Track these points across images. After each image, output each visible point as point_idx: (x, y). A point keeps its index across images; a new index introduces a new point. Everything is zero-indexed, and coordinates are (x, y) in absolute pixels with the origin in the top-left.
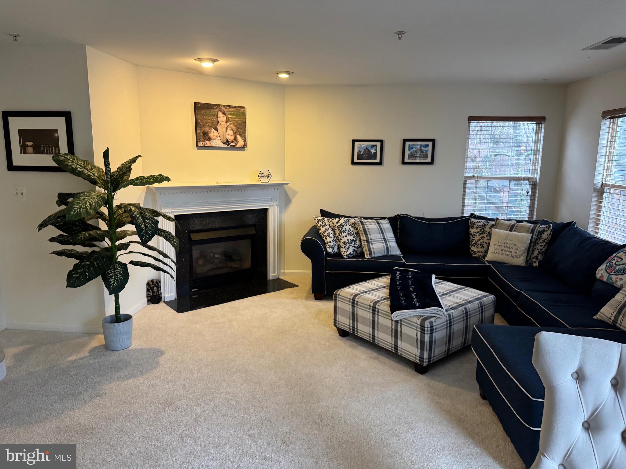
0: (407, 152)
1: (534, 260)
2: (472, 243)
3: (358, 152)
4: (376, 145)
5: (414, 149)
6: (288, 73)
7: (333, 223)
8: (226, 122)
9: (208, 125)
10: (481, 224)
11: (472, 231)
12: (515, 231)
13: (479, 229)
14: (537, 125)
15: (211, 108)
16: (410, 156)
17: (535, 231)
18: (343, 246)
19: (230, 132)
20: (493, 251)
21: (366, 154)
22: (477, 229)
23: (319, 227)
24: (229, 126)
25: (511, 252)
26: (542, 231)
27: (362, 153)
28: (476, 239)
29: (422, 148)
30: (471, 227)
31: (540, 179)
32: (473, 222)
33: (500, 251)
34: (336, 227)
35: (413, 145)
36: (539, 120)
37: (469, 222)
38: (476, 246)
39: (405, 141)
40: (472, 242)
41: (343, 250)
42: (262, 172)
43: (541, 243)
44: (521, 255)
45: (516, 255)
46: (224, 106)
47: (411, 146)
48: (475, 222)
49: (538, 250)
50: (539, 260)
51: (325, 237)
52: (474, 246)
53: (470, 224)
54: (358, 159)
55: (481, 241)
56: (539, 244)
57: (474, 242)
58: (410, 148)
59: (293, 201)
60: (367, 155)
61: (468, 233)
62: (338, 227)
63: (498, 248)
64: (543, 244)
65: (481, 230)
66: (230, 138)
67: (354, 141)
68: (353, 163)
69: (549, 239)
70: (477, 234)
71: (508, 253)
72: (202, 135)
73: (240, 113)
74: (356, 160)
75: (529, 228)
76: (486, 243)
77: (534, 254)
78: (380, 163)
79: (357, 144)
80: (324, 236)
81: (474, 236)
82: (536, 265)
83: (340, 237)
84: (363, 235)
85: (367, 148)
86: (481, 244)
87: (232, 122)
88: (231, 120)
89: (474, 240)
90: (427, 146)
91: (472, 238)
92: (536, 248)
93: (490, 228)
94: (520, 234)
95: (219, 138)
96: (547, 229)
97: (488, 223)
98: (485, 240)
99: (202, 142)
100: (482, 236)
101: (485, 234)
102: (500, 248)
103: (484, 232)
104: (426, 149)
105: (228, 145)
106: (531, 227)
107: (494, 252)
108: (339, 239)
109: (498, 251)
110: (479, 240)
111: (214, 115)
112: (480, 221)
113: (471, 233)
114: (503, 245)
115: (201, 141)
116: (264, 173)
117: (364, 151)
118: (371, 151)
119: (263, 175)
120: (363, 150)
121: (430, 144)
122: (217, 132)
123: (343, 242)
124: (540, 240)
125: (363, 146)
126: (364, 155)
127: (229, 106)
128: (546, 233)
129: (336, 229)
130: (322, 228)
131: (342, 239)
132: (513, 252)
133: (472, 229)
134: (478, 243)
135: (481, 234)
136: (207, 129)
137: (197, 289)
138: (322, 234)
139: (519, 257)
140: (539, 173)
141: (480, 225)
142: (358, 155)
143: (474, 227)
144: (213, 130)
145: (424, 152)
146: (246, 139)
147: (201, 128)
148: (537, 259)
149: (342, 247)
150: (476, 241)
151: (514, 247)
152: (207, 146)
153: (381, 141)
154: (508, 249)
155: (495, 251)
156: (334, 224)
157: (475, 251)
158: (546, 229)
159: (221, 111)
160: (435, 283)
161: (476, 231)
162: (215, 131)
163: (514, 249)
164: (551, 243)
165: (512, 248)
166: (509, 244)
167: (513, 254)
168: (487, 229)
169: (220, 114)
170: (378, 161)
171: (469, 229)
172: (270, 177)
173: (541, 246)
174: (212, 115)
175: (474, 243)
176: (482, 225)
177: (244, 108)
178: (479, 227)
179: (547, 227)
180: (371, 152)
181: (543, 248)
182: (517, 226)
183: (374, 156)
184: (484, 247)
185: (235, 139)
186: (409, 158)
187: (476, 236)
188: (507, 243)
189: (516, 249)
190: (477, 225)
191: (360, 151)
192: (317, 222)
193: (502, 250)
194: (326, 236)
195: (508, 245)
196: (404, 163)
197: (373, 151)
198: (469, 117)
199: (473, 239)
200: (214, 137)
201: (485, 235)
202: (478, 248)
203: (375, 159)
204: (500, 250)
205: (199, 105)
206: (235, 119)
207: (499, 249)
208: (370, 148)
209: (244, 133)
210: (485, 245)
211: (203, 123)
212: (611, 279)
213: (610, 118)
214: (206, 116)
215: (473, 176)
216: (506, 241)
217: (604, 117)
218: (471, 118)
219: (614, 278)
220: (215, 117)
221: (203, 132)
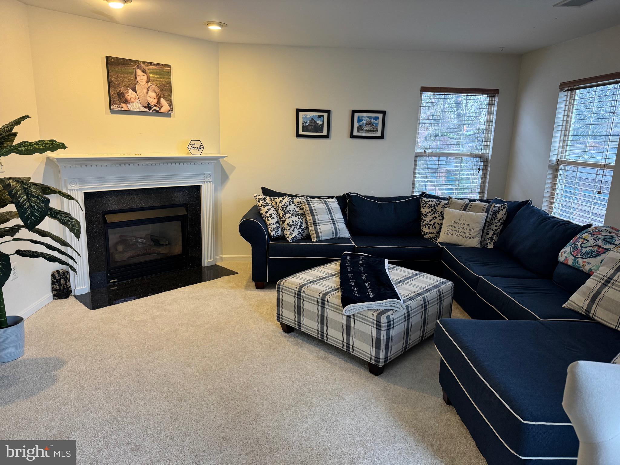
0: (356, 125)
1: (489, 241)
2: (424, 224)
3: (303, 123)
4: (323, 116)
5: (363, 121)
6: (220, 24)
7: (276, 203)
8: (147, 82)
9: (123, 84)
10: (433, 203)
11: (424, 210)
12: (469, 211)
13: (430, 209)
14: (490, 99)
16: (359, 129)
17: (490, 210)
18: (288, 229)
19: (152, 94)
20: (446, 233)
21: (312, 126)
22: (428, 209)
23: (260, 206)
24: (151, 87)
25: (465, 233)
26: (497, 210)
27: (307, 124)
28: (428, 219)
29: (372, 120)
30: (423, 207)
31: (492, 156)
32: (424, 201)
33: (453, 232)
34: (280, 207)
35: (362, 116)
36: (492, 92)
37: (421, 201)
38: (427, 227)
39: (354, 112)
40: (424, 222)
41: (287, 233)
42: (193, 142)
43: (496, 223)
44: (476, 236)
45: (470, 236)
46: (144, 63)
47: (360, 118)
48: (426, 202)
49: (493, 230)
50: (493, 241)
51: (267, 218)
52: (426, 227)
53: (421, 204)
54: (303, 131)
55: (433, 221)
56: (493, 224)
57: (425, 222)
58: (359, 120)
59: (231, 177)
60: (313, 127)
61: (419, 213)
62: (281, 207)
63: (451, 228)
64: (498, 225)
65: (433, 210)
66: (153, 101)
67: (298, 111)
68: (298, 136)
69: (504, 219)
70: (429, 214)
71: (461, 234)
72: (117, 96)
74: (301, 132)
75: (484, 208)
76: (438, 224)
77: (488, 234)
79: (301, 114)
80: (266, 217)
81: (426, 216)
82: (490, 246)
83: (284, 218)
84: (309, 216)
85: (312, 119)
86: (433, 225)
87: (154, 83)
89: (426, 220)
90: (377, 118)
91: (423, 218)
92: (490, 229)
93: (442, 208)
94: (474, 213)
95: (138, 101)
96: (502, 208)
97: (440, 202)
98: (437, 220)
99: (117, 105)
100: (433, 216)
101: (437, 214)
102: (453, 229)
103: (435, 212)
104: (376, 122)
105: (150, 109)
106: (486, 207)
107: (447, 234)
108: (283, 221)
109: (451, 232)
110: (431, 220)
111: (131, 73)
112: (432, 200)
113: (423, 213)
114: (457, 225)
115: (116, 104)
117: (309, 123)
118: (317, 122)
120: (309, 121)
121: (380, 116)
122: (136, 92)
123: (287, 224)
124: (495, 220)
125: (308, 116)
126: (310, 127)
127: (150, 63)
128: (501, 213)
129: (279, 209)
130: (263, 209)
131: (286, 221)
132: (467, 233)
133: (424, 208)
134: (430, 223)
135: (433, 214)
136: (123, 89)
137: (116, 280)
138: (264, 215)
139: (473, 238)
140: (491, 149)
141: (432, 205)
142: (303, 127)
143: (425, 207)
144: (130, 91)
145: (374, 125)
146: (172, 103)
148: (491, 241)
149: (286, 230)
150: (427, 222)
151: (468, 228)
152: (123, 109)
153: (328, 112)
154: (462, 230)
155: (448, 232)
157: (427, 233)
158: (501, 209)
159: (140, 69)
160: (388, 269)
161: (428, 211)
162: (133, 93)
163: (468, 230)
164: (506, 223)
165: (466, 229)
166: (462, 224)
167: (467, 235)
168: (439, 209)
169: (139, 72)
170: (325, 133)
171: (420, 209)
172: (202, 149)
173: (496, 226)
174: (129, 72)
175: (426, 224)
176: (434, 205)
177: (169, 66)
178: (431, 206)
179: (502, 206)
180: (318, 124)
181: (498, 228)
182: (471, 205)
183: (321, 129)
184: (435, 228)
185: (159, 102)
186: (358, 131)
187: (428, 216)
188: (461, 224)
189: (470, 230)
190: (429, 205)
191: (305, 123)
192: (258, 201)
193: (456, 231)
194: (268, 217)
195: (461, 226)
196: (352, 137)
197: (319, 122)
198: (421, 87)
199: (425, 219)
200: (132, 100)
201: (437, 215)
202: (429, 229)
203: (322, 132)
204: (454, 231)
205: (112, 60)
206: (158, 79)
208: (316, 119)
209: (171, 96)
210: (437, 226)
211: (118, 81)
212: (578, 262)
213: (568, 90)
214: (121, 74)
215: (425, 152)
216: (460, 222)
217: (561, 89)
218: (424, 89)
219: (581, 261)
220: (133, 75)
221: (118, 93)
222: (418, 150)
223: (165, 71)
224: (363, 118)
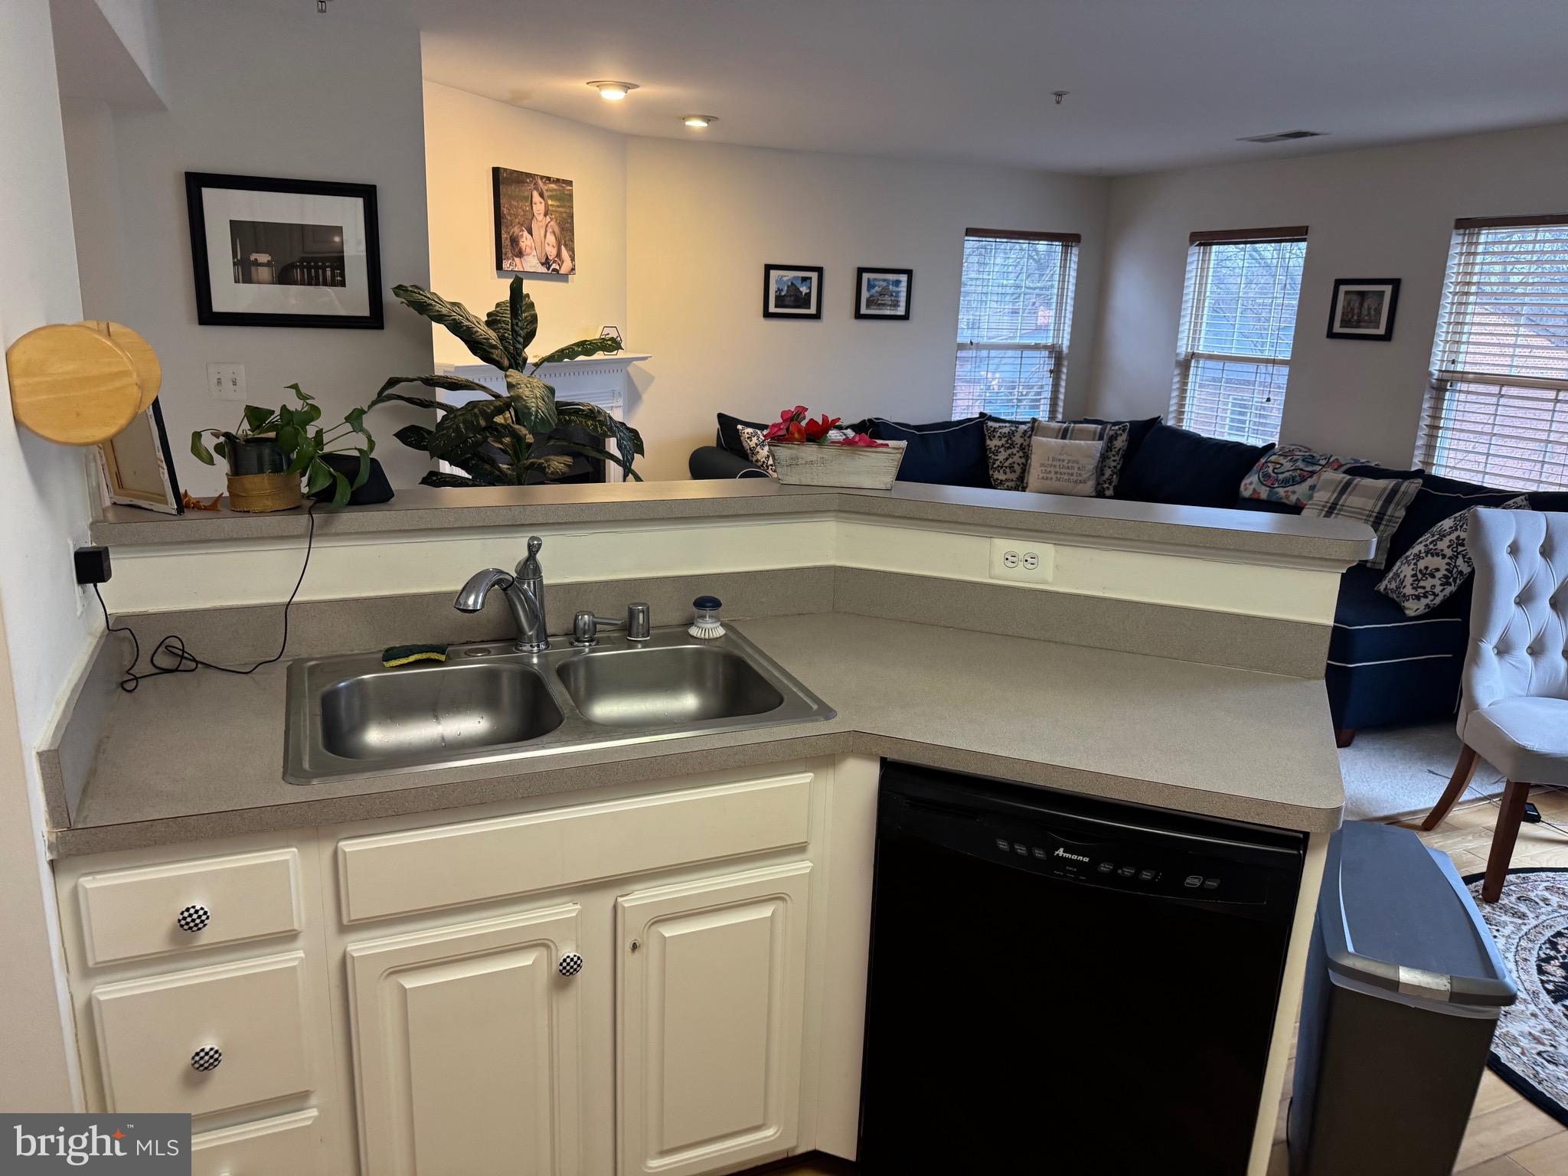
0: (865, 295)
1: (1106, 486)
2: (995, 466)
3: (776, 292)
4: (811, 278)
5: (877, 288)
6: (707, 119)
8: (546, 215)
9: (517, 220)
10: (1006, 430)
11: (992, 444)
12: (1070, 439)
13: (1004, 441)
14: (1062, 249)
15: (523, 182)
16: (870, 303)
17: (1105, 437)
19: (551, 239)
20: (1040, 477)
21: (791, 296)
22: (1000, 440)
23: (754, 447)
24: (549, 225)
25: (1072, 475)
26: (1114, 435)
27: (783, 294)
28: (1001, 457)
29: (891, 287)
30: (989, 437)
31: (1070, 347)
32: (991, 427)
33: (1053, 475)
35: (875, 280)
36: (1068, 240)
37: (985, 428)
38: (1001, 471)
39: (861, 271)
40: (994, 463)
42: (606, 331)
43: (1114, 456)
44: (1089, 479)
45: (1080, 478)
46: (542, 177)
47: (872, 283)
48: (995, 428)
49: (1110, 467)
50: (1113, 484)
51: (770, 467)
52: (999, 471)
53: (986, 432)
54: (776, 306)
55: (1010, 461)
56: (1110, 458)
57: (998, 463)
58: (870, 286)
60: (792, 299)
61: (984, 448)
63: (1049, 469)
64: (1117, 458)
65: (1007, 442)
66: (552, 252)
67: (768, 268)
68: (767, 314)
69: (1125, 448)
70: (1002, 450)
71: (1066, 477)
72: (510, 244)
73: (564, 194)
74: (772, 309)
75: (1095, 432)
76: (1019, 464)
77: (1103, 475)
78: (817, 316)
79: (774, 274)
80: (768, 467)
81: (997, 453)
85: (792, 283)
86: (1011, 467)
87: (553, 216)
88: (553, 211)
89: (997, 460)
90: (898, 283)
91: (993, 456)
92: (1106, 466)
93: (1021, 437)
94: (1082, 442)
95: (534, 253)
96: (1121, 432)
97: (1017, 427)
98: (1016, 459)
100: (1009, 452)
101: (1014, 447)
102: (1052, 469)
103: (1013, 445)
104: (898, 289)
105: (548, 269)
106: (1099, 430)
107: (1043, 478)
109: (1050, 476)
110: (1007, 459)
111: (525, 199)
112: (1002, 425)
113: (990, 449)
114: (1057, 463)
115: (508, 259)
116: (607, 334)
117: (787, 291)
118: (801, 289)
119: (608, 337)
120: (786, 288)
121: (904, 278)
122: (532, 236)
124: (1111, 451)
125: (785, 279)
126: (788, 299)
127: (549, 179)
128: (1120, 439)
130: (760, 451)
132: (1075, 474)
133: (991, 440)
134: (1006, 464)
135: (1009, 448)
136: (516, 229)
138: (764, 462)
139: (1085, 482)
140: (1067, 336)
141: (1005, 433)
142: (777, 298)
143: (994, 437)
144: (525, 233)
145: (894, 294)
147: (507, 227)
148: (1110, 484)
150: (1001, 462)
151: (1076, 466)
152: (516, 269)
153: (819, 270)
154: (1067, 471)
155: (1045, 475)
157: (1001, 481)
158: (1119, 432)
159: (536, 189)
161: (999, 443)
162: (529, 236)
163: (1076, 470)
164: (1128, 455)
165: (1073, 468)
166: (1066, 461)
167: (1075, 478)
168: (1018, 439)
169: (535, 194)
170: (813, 310)
171: (984, 441)
173: (1114, 461)
175: (999, 466)
177: (570, 183)
178: (1004, 435)
179: (1120, 428)
180: (801, 293)
181: (1118, 464)
182: (1073, 430)
183: (805, 302)
184: (1015, 472)
185: (559, 255)
186: (868, 306)
187: (1000, 452)
188: (1063, 461)
189: (1079, 468)
190: (1001, 433)
191: (779, 290)
192: (748, 438)
193: (1056, 473)
195: (1065, 463)
196: (858, 316)
197: (804, 290)
198: (967, 229)
199: (996, 458)
200: (528, 250)
201: (1014, 451)
202: (1006, 473)
203: (809, 308)
204: (1053, 473)
205: (505, 175)
206: (558, 209)
207: (1050, 472)
208: (798, 283)
209: (572, 241)
210: (1018, 469)
211: (510, 214)
212: (1277, 493)
213: (1200, 245)
214: (514, 200)
215: (971, 343)
216: (1062, 457)
217: (1192, 242)
218: (970, 232)
219: (1281, 491)
220: (528, 204)
221: (511, 237)
222: (959, 340)
223: (566, 192)
224: (876, 283)
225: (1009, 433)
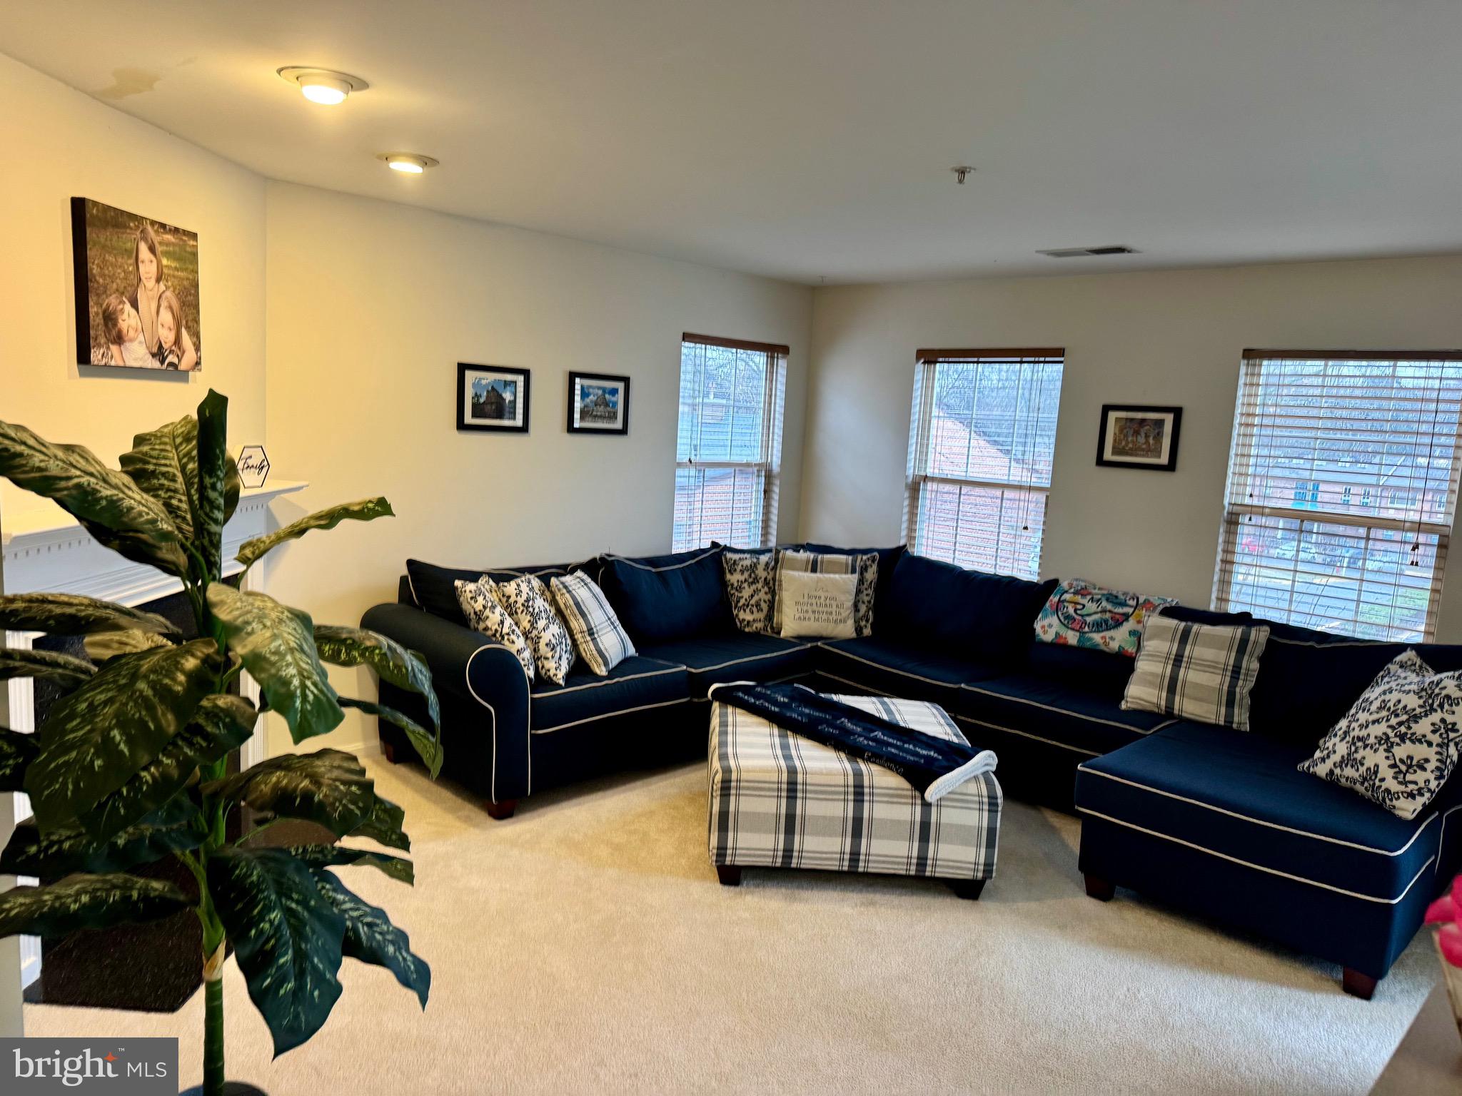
0: (578, 404)
1: (864, 623)
2: (740, 604)
3: (473, 398)
4: (515, 382)
5: (591, 397)
7: (509, 597)
8: (158, 280)
9: (115, 286)
10: (747, 563)
11: (734, 578)
13: (746, 575)
14: (768, 360)
15: (126, 227)
16: (584, 414)
18: (549, 655)
19: (166, 317)
20: (797, 617)
21: (492, 403)
22: (742, 574)
24: (164, 296)
25: (831, 613)
26: (865, 567)
27: (482, 400)
28: (746, 593)
29: (607, 396)
30: (730, 571)
31: (782, 465)
32: (730, 559)
33: (809, 615)
34: (519, 605)
35: (590, 387)
36: (774, 350)
37: (721, 560)
38: (748, 610)
39: (573, 376)
40: (737, 601)
41: (551, 665)
42: (247, 453)
43: (866, 589)
44: (846, 617)
45: (838, 618)
46: (153, 223)
47: (586, 390)
48: (734, 560)
49: (863, 602)
50: (871, 621)
51: (506, 637)
52: (745, 611)
53: (725, 565)
54: (473, 416)
56: (864, 592)
57: (742, 602)
58: (584, 394)
60: (493, 407)
61: (724, 584)
62: (523, 605)
63: (805, 608)
64: (870, 592)
65: (750, 576)
66: (167, 337)
67: (462, 368)
68: (462, 426)
69: (877, 580)
70: (745, 585)
71: (825, 616)
72: (102, 321)
73: (185, 251)
74: (469, 419)
75: (846, 564)
76: (765, 601)
77: (859, 611)
78: (524, 429)
79: (470, 376)
81: (740, 589)
82: (867, 632)
83: (535, 633)
84: (577, 620)
85: (492, 387)
86: (758, 605)
87: (170, 283)
88: (169, 275)
89: (742, 597)
90: (614, 392)
91: (735, 593)
92: (859, 601)
93: (763, 569)
94: (835, 576)
95: (141, 338)
96: (871, 561)
97: (757, 558)
98: (761, 595)
99: (102, 351)
100: (754, 587)
101: (758, 582)
102: (809, 608)
103: (756, 581)
104: (614, 399)
106: (850, 562)
107: (795, 618)
108: (532, 639)
109: (806, 616)
110: (752, 596)
111: (128, 253)
112: (743, 556)
113: (732, 584)
114: (814, 601)
115: (99, 346)
116: (251, 457)
117: (487, 397)
118: (504, 395)
119: (250, 462)
120: (485, 393)
121: (621, 386)
122: (137, 310)
123: (547, 645)
124: (864, 584)
125: (484, 382)
126: (488, 407)
127: (163, 226)
128: (871, 570)
129: (519, 611)
130: (491, 615)
131: (541, 638)
132: (834, 613)
133: (732, 574)
134: (751, 603)
135: (753, 583)
136: (113, 301)
138: (498, 630)
139: (843, 622)
141: (746, 565)
142: (475, 406)
143: (735, 570)
144: (128, 307)
145: (611, 405)
146: (200, 342)
147: (98, 295)
148: (867, 622)
149: (546, 658)
150: (746, 600)
151: (834, 604)
152: (113, 363)
153: (526, 373)
154: (825, 609)
155: (801, 615)
156: (512, 600)
157: (749, 622)
158: (868, 563)
159: (145, 239)
161: (742, 578)
162: (133, 311)
163: (834, 607)
164: (881, 587)
165: (831, 606)
166: (823, 598)
167: (835, 617)
168: (761, 573)
169: (143, 248)
170: (519, 422)
171: (723, 573)
172: (265, 470)
173: (867, 595)
174: (126, 250)
175: (744, 605)
177: (193, 236)
178: (746, 568)
179: (870, 558)
180: (504, 400)
181: (872, 598)
182: (822, 561)
183: (510, 411)
184: (761, 611)
185: (178, 341)
186: (582, 418)
187: (743, 588)
188: (820, 597)
189: (837, 606)
190: (741, 566)
191: (477, 396)
192: (472, 598)
193: (814, 612)
194: (508, 634)
195: (821, 601)
196: (571, 429)
197: (508, 396)
198: (682, 333)
199: (740, 595)
200: (132, 333)
201: (760, 585)
202: (752, 613)
203: (513, 417)
204: (810, 612)
205: (95, 211)
206: (176, 273)
207: (807, 611)
208: (500, 389)
209: (197, 321)
210: (765, 606)
211: (103, 276)
212: (1090, 639)
214: (110, 253)
215: (690, 461)
216: (818, 594)
217: (918, 359)
218: (687, 337)
219: (1097, 637)
220: (132, 261)
221: (104, 312)
222: (678, 458)
223: (188, 249)
224: (591, 390)
225: (751, 565)
